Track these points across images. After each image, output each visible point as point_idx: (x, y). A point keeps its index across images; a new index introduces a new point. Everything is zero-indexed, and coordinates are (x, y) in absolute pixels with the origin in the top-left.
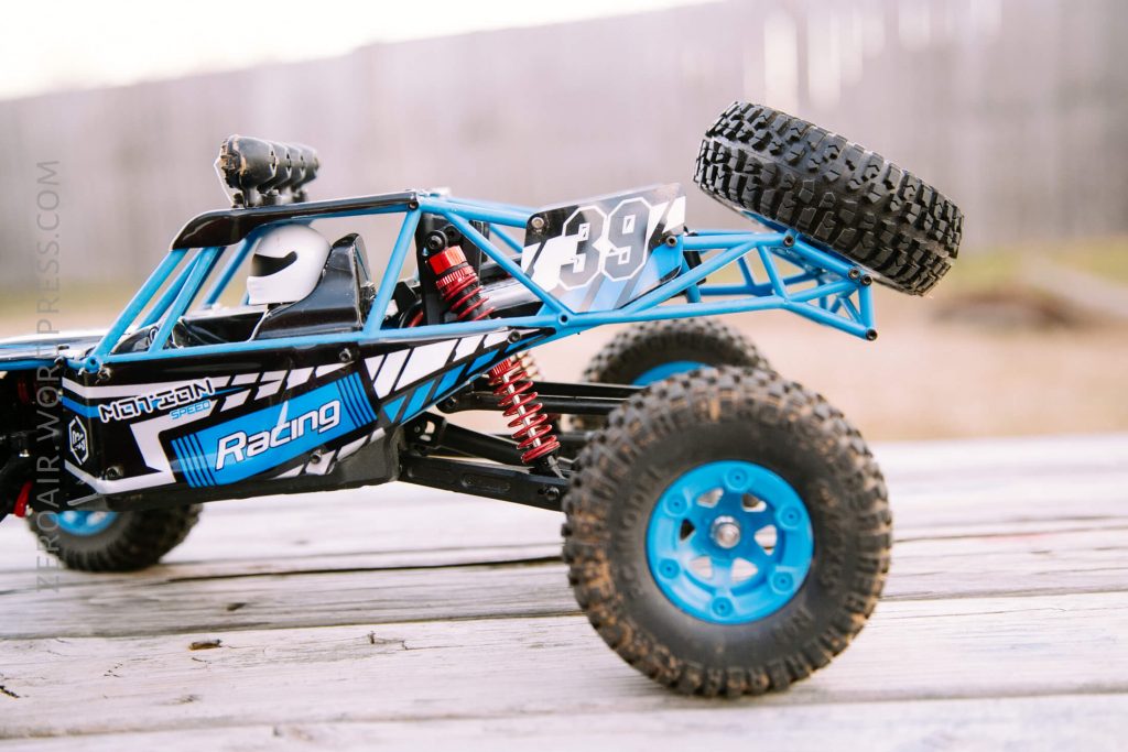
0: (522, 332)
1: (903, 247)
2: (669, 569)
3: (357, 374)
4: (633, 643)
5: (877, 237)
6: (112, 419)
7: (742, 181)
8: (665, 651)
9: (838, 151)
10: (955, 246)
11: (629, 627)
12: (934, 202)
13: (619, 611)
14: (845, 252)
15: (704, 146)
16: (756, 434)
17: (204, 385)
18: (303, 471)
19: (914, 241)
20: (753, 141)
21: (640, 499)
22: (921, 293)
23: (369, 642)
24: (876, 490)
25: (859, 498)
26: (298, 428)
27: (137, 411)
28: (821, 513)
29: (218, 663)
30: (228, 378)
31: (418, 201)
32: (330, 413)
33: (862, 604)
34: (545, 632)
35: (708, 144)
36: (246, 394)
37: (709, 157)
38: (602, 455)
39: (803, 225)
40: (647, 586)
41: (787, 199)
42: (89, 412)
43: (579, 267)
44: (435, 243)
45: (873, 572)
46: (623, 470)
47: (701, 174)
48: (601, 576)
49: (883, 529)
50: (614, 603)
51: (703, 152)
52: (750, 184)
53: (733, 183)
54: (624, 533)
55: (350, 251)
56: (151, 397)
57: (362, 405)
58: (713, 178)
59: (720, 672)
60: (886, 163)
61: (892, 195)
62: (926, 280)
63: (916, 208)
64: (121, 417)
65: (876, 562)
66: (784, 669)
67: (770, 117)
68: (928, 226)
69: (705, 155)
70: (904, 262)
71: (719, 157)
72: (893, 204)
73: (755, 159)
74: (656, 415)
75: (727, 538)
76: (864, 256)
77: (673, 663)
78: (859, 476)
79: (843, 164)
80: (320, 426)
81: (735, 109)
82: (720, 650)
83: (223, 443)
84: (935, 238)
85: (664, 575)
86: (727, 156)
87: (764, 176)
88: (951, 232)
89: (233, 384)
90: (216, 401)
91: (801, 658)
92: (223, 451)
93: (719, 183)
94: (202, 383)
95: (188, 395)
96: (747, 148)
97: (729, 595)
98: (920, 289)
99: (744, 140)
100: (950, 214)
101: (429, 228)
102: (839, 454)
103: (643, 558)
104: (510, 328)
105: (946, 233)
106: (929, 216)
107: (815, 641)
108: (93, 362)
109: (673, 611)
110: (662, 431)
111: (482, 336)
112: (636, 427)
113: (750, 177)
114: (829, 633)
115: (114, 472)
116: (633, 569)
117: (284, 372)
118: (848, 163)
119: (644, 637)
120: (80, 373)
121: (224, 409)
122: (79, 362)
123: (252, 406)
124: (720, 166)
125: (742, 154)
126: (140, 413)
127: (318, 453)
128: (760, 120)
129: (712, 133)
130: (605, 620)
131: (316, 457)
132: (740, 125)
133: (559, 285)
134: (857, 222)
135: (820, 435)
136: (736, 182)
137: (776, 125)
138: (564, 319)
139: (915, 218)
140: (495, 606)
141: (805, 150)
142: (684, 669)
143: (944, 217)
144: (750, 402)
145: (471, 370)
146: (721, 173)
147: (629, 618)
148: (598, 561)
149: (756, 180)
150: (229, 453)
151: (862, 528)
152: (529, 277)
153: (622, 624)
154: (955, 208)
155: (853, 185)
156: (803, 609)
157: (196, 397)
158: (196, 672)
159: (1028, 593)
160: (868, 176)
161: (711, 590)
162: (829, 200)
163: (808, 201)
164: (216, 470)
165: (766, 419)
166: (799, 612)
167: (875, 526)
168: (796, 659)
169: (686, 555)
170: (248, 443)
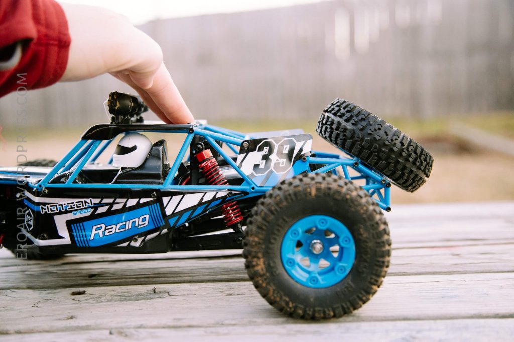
0: (234, 192)
1: (406, 172)
2: (290, 263)
3: (158, 204)
4: (273, 295)
5: (395, 166)
6: (46, 212)
7: (338, 135)
8: (287, 299)
9: (382, 127)
10: (429, 173)
11: (272, 288)
12: (421, 153)
13: (267, 281)
14: (381, 171)
15: (323, 116)
16: (332, 203)
17: (89, 201)
18: (129, 244)
19: (411, 170)
20: (345, 118)
21: (278, 230)
22: (412, 192)
23: (153, 293)
24: (385, 230)
25: (377, 233)
26: (129, 225)
27: (57, 210)
28: (360, 240)
29: (84, 301)
30: (100, 199)
31: (194, 129)
32: (144, 220)
33: (377, 281)
34: (233, 288)
35: (324, 116)
36: (107, 207)
37: (324, 122)
38: (262, 210)
39: (363, 158)
40: (280, 270)
41: (357, 145)
42: (36, 208)
43: (262, 166)
44: (199, 148)
45: (382, 267)
46: (272, 217)
47: (320, 129)
48: (259, 265)
49: (387, 248)
50: (265, 277)
51: (321, 119)
52: (341, 136)
53: (334, 135)
54: (271, 246)
55: (161, 148)
56: (65, 204)
57: (159, 217)
58: (325, 132)
59: (312, 310)
60: (402, 134)
61: (403, 149)
62: (415, 187)
63: (413, 155)
64: (50, 212)
65: (383, 262)
66: (340, 309)
67: (353, 108)
68: (418, 164)
69: (322, 121)
70: (406, 178)
71: (328, 123)
72: (404, 153)
73: (345, 126)
74: (287, 193)
75: (317, 250)
76: (388, 174)
77: (291, 305)
78: (377, 223)
79: (383, 133)
80: (139, 225)
81: (338, 102)
82: (312, 300)
83: (94, 228)
84: (420, 169)
85: (288, 265)
86: (332, 123)
87: (348, 134)
88: (428, 167)
89: (102, 202)
90: (93, 209)
91: (349, 304)
92: (94, 232)
93: (327, 134)
94: (88, 200)
95: (81, 205)
96: (342, 120)
97: (317, 275)
98: (411, 190)
99: (341, 116)
100: (428, 159)
101: (197, 141)
102: (368, 213)
103: (279, 257)
104: (229, 190)
105: (425, 167)
106: (419, 160)
107: (355, 296)
108: (40, 186)
109: (292, 281)
110: (290, 201)
111: (216, 192)
112: (278, 198)
113: (342, 134)
114: (361, 294)
115: (44, 236)
116: (274, 262)
117: (126, 200)
118: (386, 132)
119: (278, 292)
120: (34, 190)
121: (97, 213)
122: (34, 185)
123: (109, 213)
124: (329, 126)
125: (339, 123)
126: (58, 211)
127: (137, 237)
128: (348, 109)
129: (327, 111)
130: (261, 284)
131: (136, 239)
132: (339, 110)
133: (252, 173)
134: (387, 159)
135: (360, 205)
136: (335, 135)
137: (355, 112)
138: (253, 188)
139: (413, 160)
140: (210, 277)
141: (367, 125)
142: (296, 308)
143: (425, 160)
144: (329, 189)
145: (209, 207)
146: (329, 130)
147: (272, 284)
148: (259, 258)
149: (344, 135)
150: (97, 233)
151: (377, 247)
152: (240, 168)
153: (268, 287)
154: (430, 156)
155: (387, 143)
156: (350, 282)
157: (85, 206)
158: (74, 305)
159: (450, 273)
160: (394, 139)
161: (309, 273)
162: (376, 148)
163: (366, 147)
164: (90, 240)
165: (336, 197)
166: (348, 284)
167: (384, 246)
168: (346, 304)
169: (299, 257)
170: (106, 229)
